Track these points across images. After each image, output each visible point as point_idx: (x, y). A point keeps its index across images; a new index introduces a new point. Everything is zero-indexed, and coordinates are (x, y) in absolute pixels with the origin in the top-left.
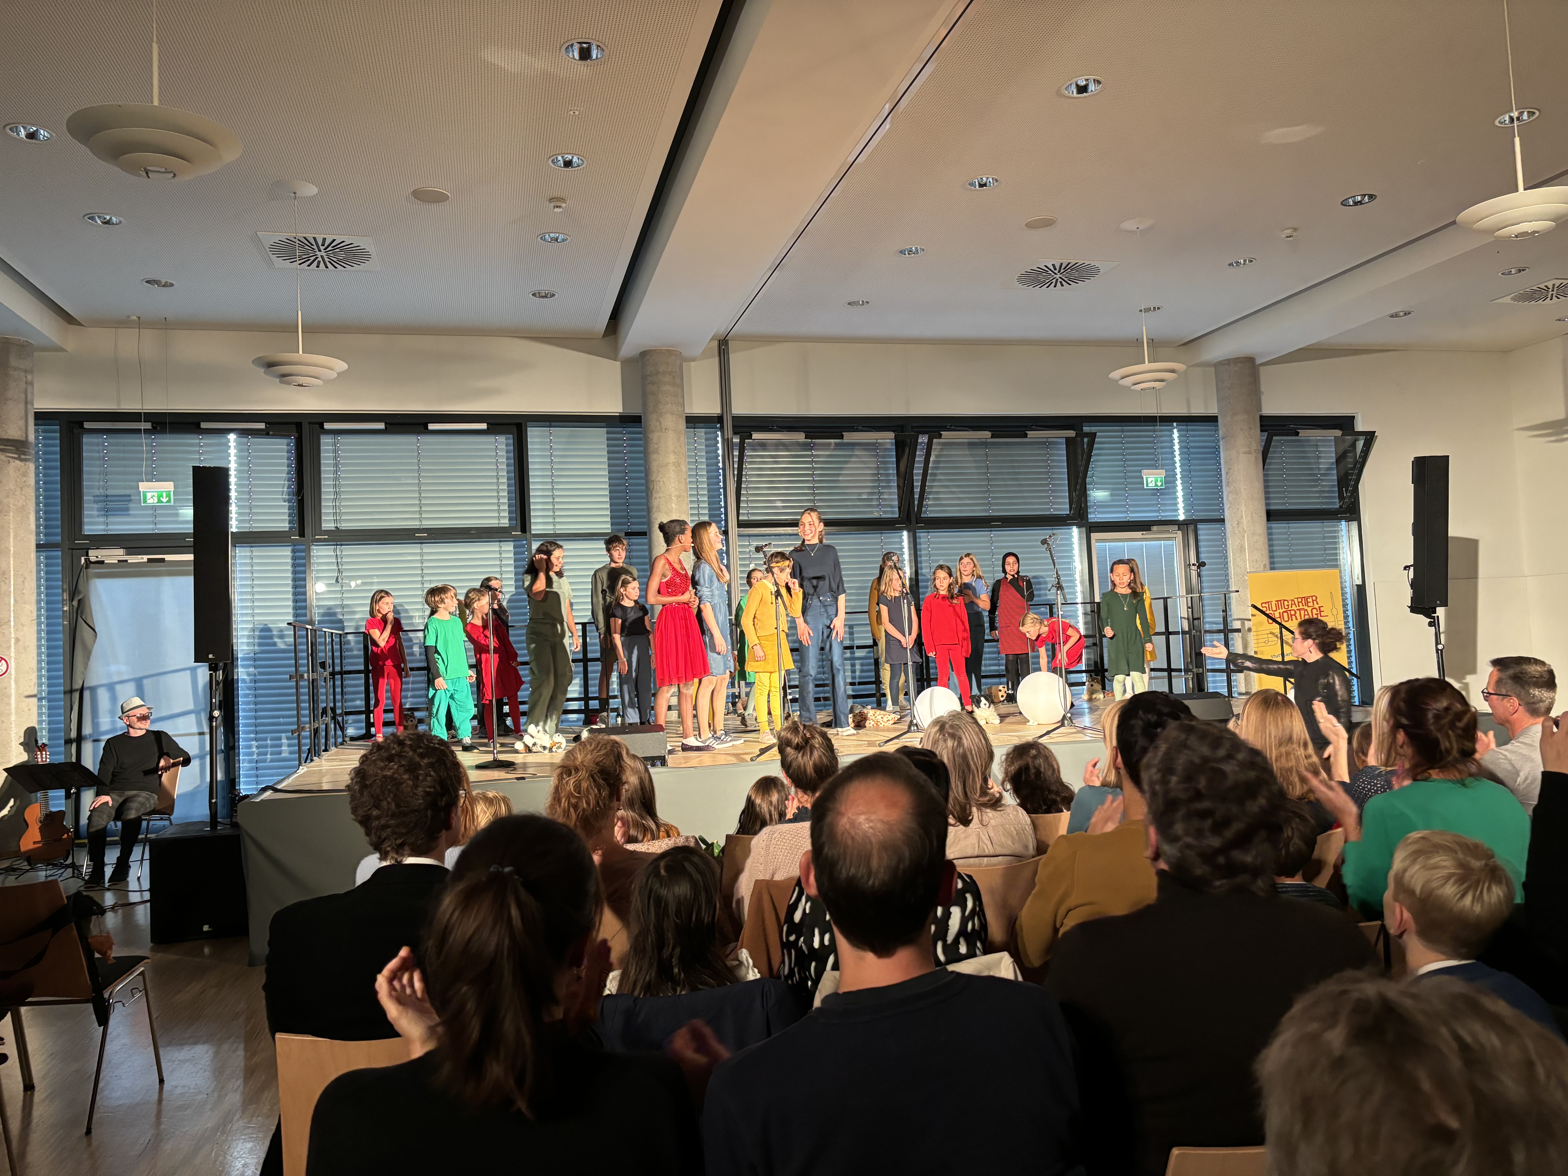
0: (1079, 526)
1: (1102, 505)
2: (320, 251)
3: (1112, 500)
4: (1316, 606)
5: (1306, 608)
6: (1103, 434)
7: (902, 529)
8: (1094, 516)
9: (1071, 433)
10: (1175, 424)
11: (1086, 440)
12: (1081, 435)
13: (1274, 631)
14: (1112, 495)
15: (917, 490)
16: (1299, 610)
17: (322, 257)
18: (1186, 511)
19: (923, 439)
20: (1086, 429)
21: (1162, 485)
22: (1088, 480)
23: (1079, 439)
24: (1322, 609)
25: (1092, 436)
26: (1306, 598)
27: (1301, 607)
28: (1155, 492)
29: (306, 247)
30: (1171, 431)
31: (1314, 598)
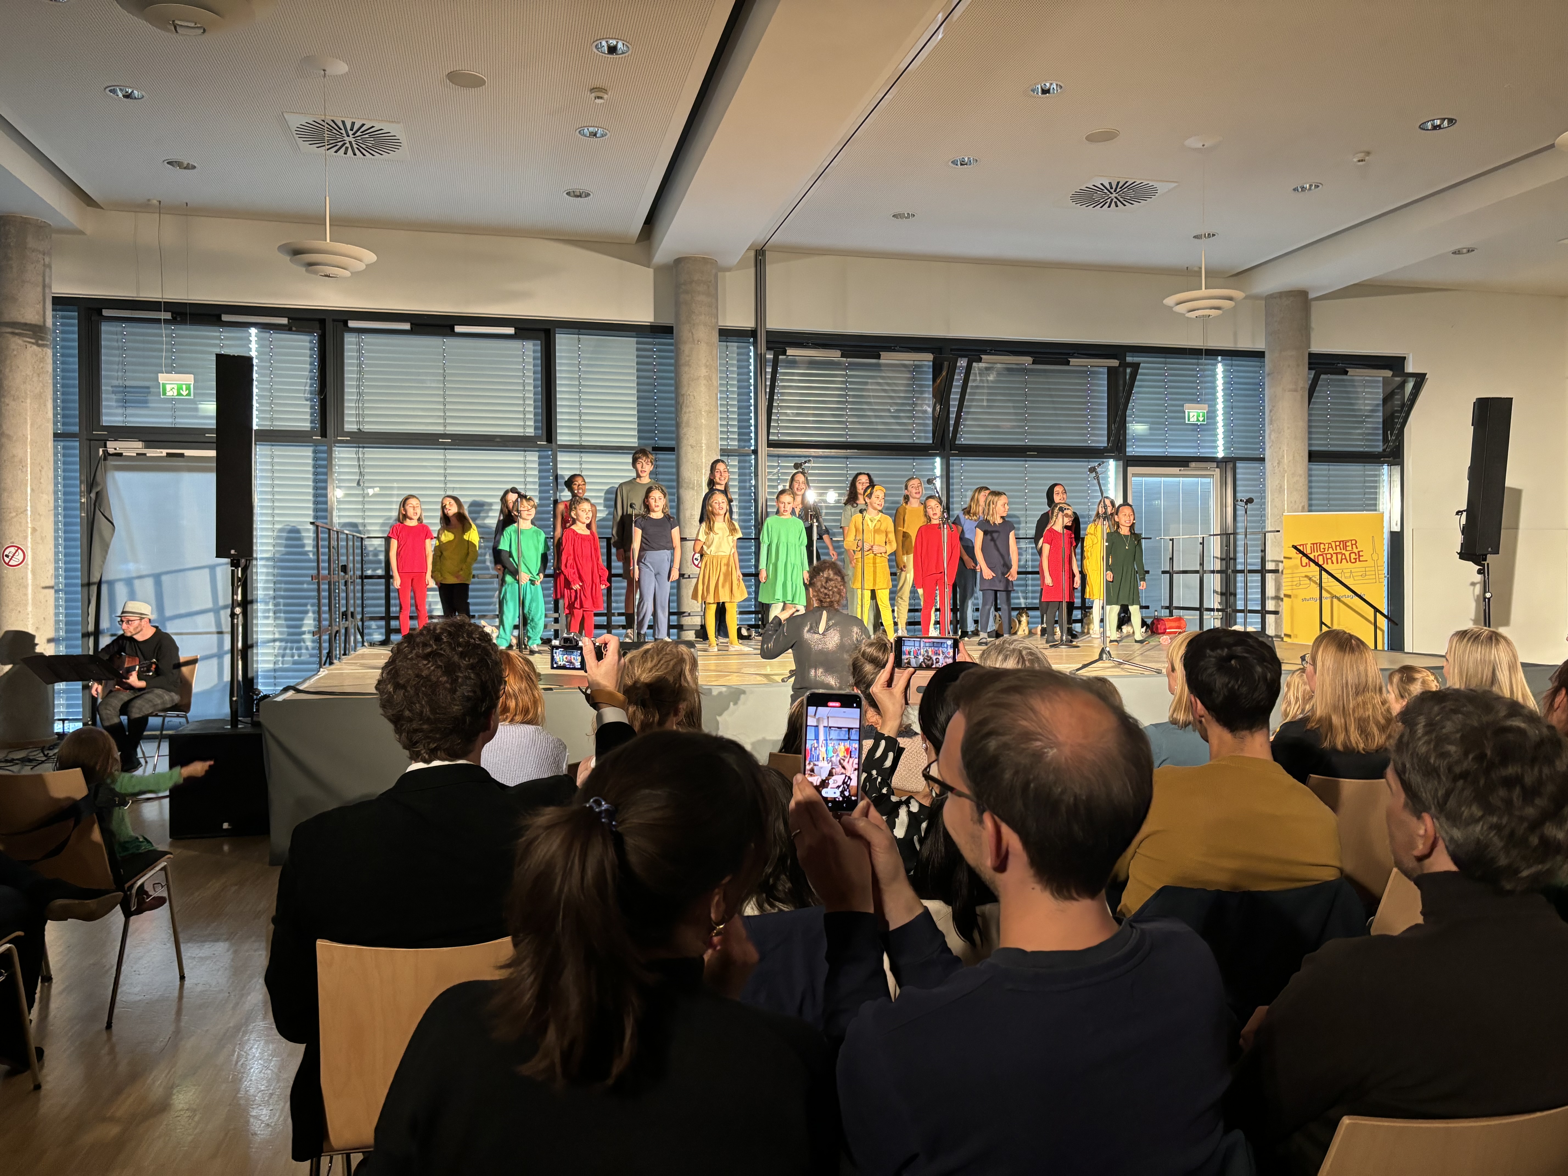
0: (1116, 459)
1: (1140, 439)
2: (348, 136)
3: (1151, 435)
4: (1355, 550)
5: (1344, 552)
6: (1147, 365)
7: (935, 455)
8: (1132, 450)
9: (1115, 363)
10: (1220, 358)
11: (1128, 370)
12: (1124, 365)
13: (1310, 574)
14: (1150, 429)
15: (953, 416)
16: (1337, 554)
17: (350, 142)
18: (1226, 448)
19: (963, 362)
20: (1129, 359)
21: (1203, 421)
22: (1128, 412)
23: (1121, 369)
24: (1361, 554)
25: (1136, 366)
26: (1345, 543)
27: (1339, 550)
28: (1196, 427)
29: (335, 131)
30: (1215, 365)
31: (1354, 542)
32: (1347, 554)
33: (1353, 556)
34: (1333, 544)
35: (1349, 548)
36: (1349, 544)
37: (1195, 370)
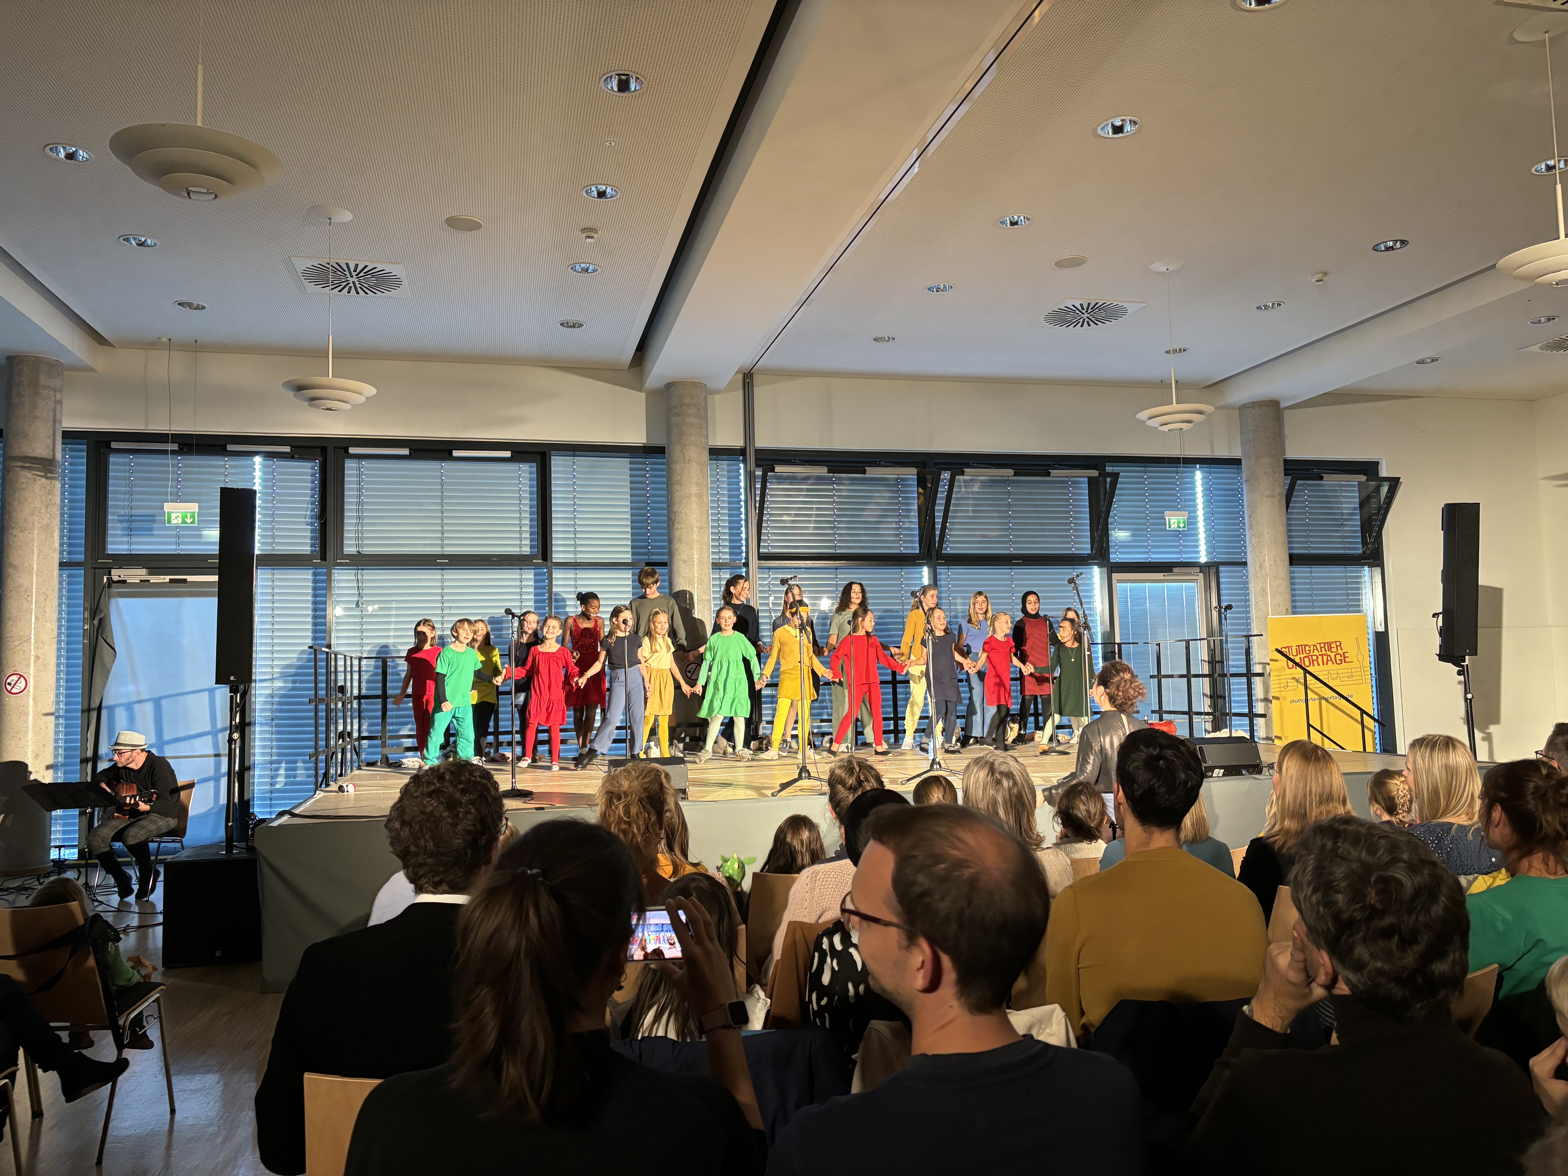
0: (1100, 566)
1: (1123, 545)
2: (352, 277)
3: (1134, 541)
4: (1340, 652)
5: (1329, 653)
6: (1126, 474)
7: (922, 565)
8: (1116, 557)
9: (1095, 473)
10: (1198, 466)
11: (1108, 480)
12: (1104, 474)
13: (1297, 676)
14: (1133, 536)
15: (938, 526)
16: (1322, 655)
17: (354, 283)
18: (1208, 553)
19: (946, 475)
20: (1109, 469)
21: (1184, 527)
22: (1110, 520)
23: (1101, 479)
24: (1346, 655)
25: (1115, 476)
26: (1329, 644)
27: (1324, 652)
28: (1177, 534)
29: (339, 273)
30: (1194, 472)
31: (1338, 644)
32: (1332, 655)
33: (1338, 657)
34: (1318, 646)
35: (1333, 650)
36: (1333, 645)
37: (1174, 478)
